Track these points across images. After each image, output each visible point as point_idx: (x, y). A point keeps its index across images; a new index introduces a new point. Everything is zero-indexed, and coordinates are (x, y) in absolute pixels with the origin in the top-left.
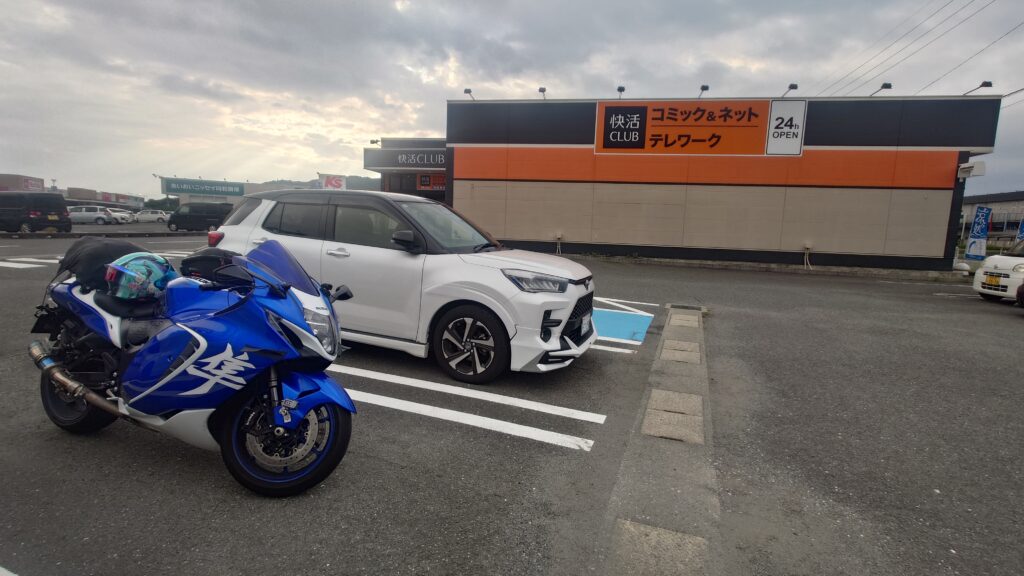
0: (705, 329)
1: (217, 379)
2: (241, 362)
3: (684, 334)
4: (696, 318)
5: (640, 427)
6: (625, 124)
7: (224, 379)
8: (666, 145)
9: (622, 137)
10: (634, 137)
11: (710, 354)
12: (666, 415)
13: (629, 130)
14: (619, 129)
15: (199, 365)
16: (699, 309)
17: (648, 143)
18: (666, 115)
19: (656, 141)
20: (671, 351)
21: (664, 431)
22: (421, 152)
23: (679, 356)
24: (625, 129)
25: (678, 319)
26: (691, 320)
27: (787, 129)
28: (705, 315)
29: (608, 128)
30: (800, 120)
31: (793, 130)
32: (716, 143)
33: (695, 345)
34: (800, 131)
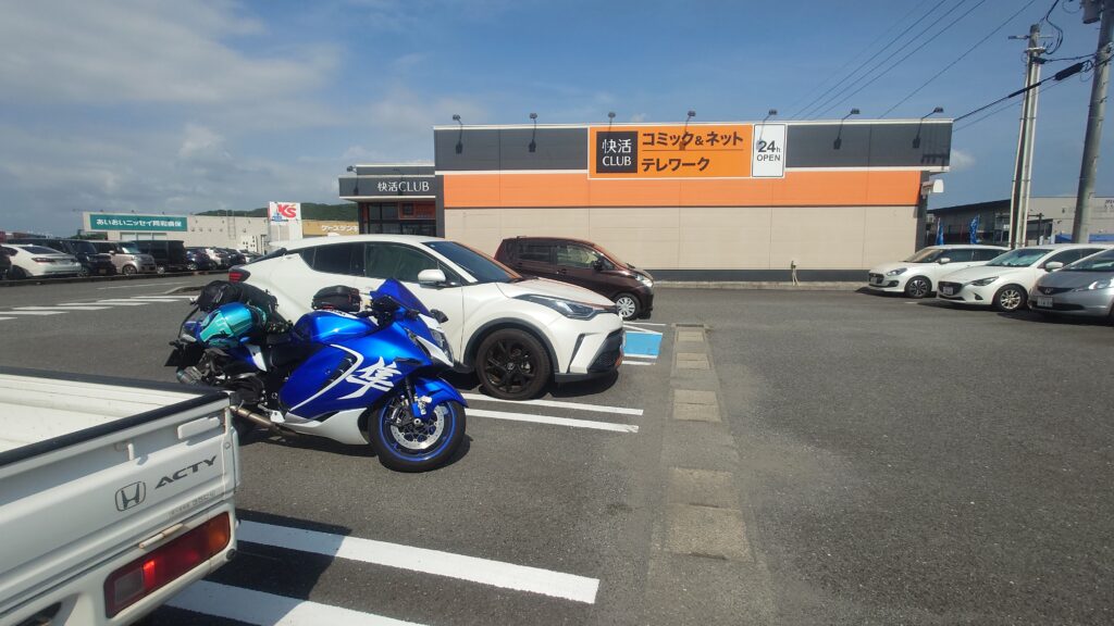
0: (710, 343)
1: (372, 385)
2: (392, 370)
3: (691, 347)
4: (700, 334)
5: (671, 415)
6: (617, 149)
7: (377, 384)
8: (658, 169)
9: (614, 162)
10: (627, 161)
11: (717, 361)
12: (689, 407)
13: (621, 155)
14: (611, 153)
15: (357, 374)
16: (702, 326)
17: (641, 167)
18: (656, 140)
19: (648, 165)
20: (684, 362)
21: (689, 416)
22: (402, 179)
23: (690, 364)
24: (617, 154)
25: (684, 336)
26: (696, 336)
27: (769, 152)
28: (707, 331)
29: (600, 154)
30: (781, 143)
31: (775, 153)
32: (705, 166)
33: (704, 356)
34: (782, 154)
